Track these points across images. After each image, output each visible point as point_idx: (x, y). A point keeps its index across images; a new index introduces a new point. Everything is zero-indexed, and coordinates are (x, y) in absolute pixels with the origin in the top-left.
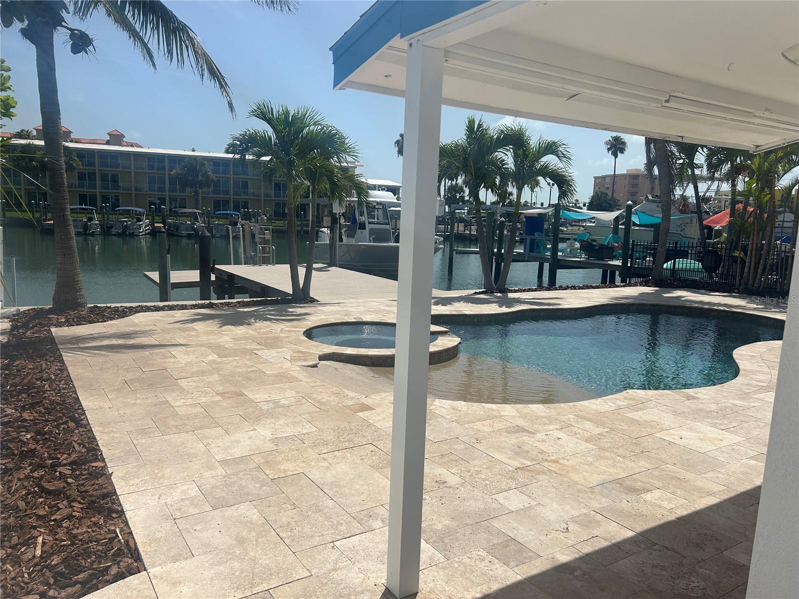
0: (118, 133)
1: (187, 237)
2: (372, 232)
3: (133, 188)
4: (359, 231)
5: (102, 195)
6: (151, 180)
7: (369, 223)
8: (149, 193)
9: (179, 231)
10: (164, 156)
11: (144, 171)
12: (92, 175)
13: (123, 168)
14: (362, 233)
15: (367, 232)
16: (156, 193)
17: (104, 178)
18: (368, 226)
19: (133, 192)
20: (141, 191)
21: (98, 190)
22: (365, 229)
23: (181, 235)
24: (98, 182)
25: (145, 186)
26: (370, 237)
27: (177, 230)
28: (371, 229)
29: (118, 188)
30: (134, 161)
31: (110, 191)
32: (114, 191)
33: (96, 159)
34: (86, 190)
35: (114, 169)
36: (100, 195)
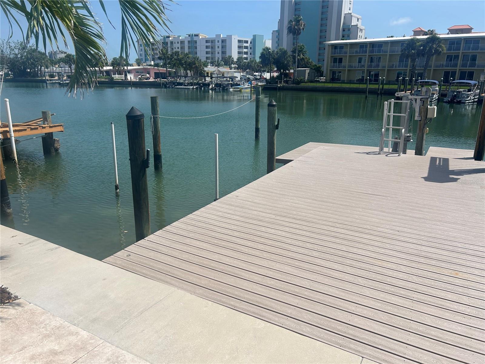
5: (461, 72)
12: (457, 57)
17: (465, 59)
21: (458, 68)
24: (460, 62)
29: (474, 65)
31: (468, 69)
32: (470, 68)
33: (462, 45)
34: (451, 68)
35: (474, 51)
36: (459, 72)
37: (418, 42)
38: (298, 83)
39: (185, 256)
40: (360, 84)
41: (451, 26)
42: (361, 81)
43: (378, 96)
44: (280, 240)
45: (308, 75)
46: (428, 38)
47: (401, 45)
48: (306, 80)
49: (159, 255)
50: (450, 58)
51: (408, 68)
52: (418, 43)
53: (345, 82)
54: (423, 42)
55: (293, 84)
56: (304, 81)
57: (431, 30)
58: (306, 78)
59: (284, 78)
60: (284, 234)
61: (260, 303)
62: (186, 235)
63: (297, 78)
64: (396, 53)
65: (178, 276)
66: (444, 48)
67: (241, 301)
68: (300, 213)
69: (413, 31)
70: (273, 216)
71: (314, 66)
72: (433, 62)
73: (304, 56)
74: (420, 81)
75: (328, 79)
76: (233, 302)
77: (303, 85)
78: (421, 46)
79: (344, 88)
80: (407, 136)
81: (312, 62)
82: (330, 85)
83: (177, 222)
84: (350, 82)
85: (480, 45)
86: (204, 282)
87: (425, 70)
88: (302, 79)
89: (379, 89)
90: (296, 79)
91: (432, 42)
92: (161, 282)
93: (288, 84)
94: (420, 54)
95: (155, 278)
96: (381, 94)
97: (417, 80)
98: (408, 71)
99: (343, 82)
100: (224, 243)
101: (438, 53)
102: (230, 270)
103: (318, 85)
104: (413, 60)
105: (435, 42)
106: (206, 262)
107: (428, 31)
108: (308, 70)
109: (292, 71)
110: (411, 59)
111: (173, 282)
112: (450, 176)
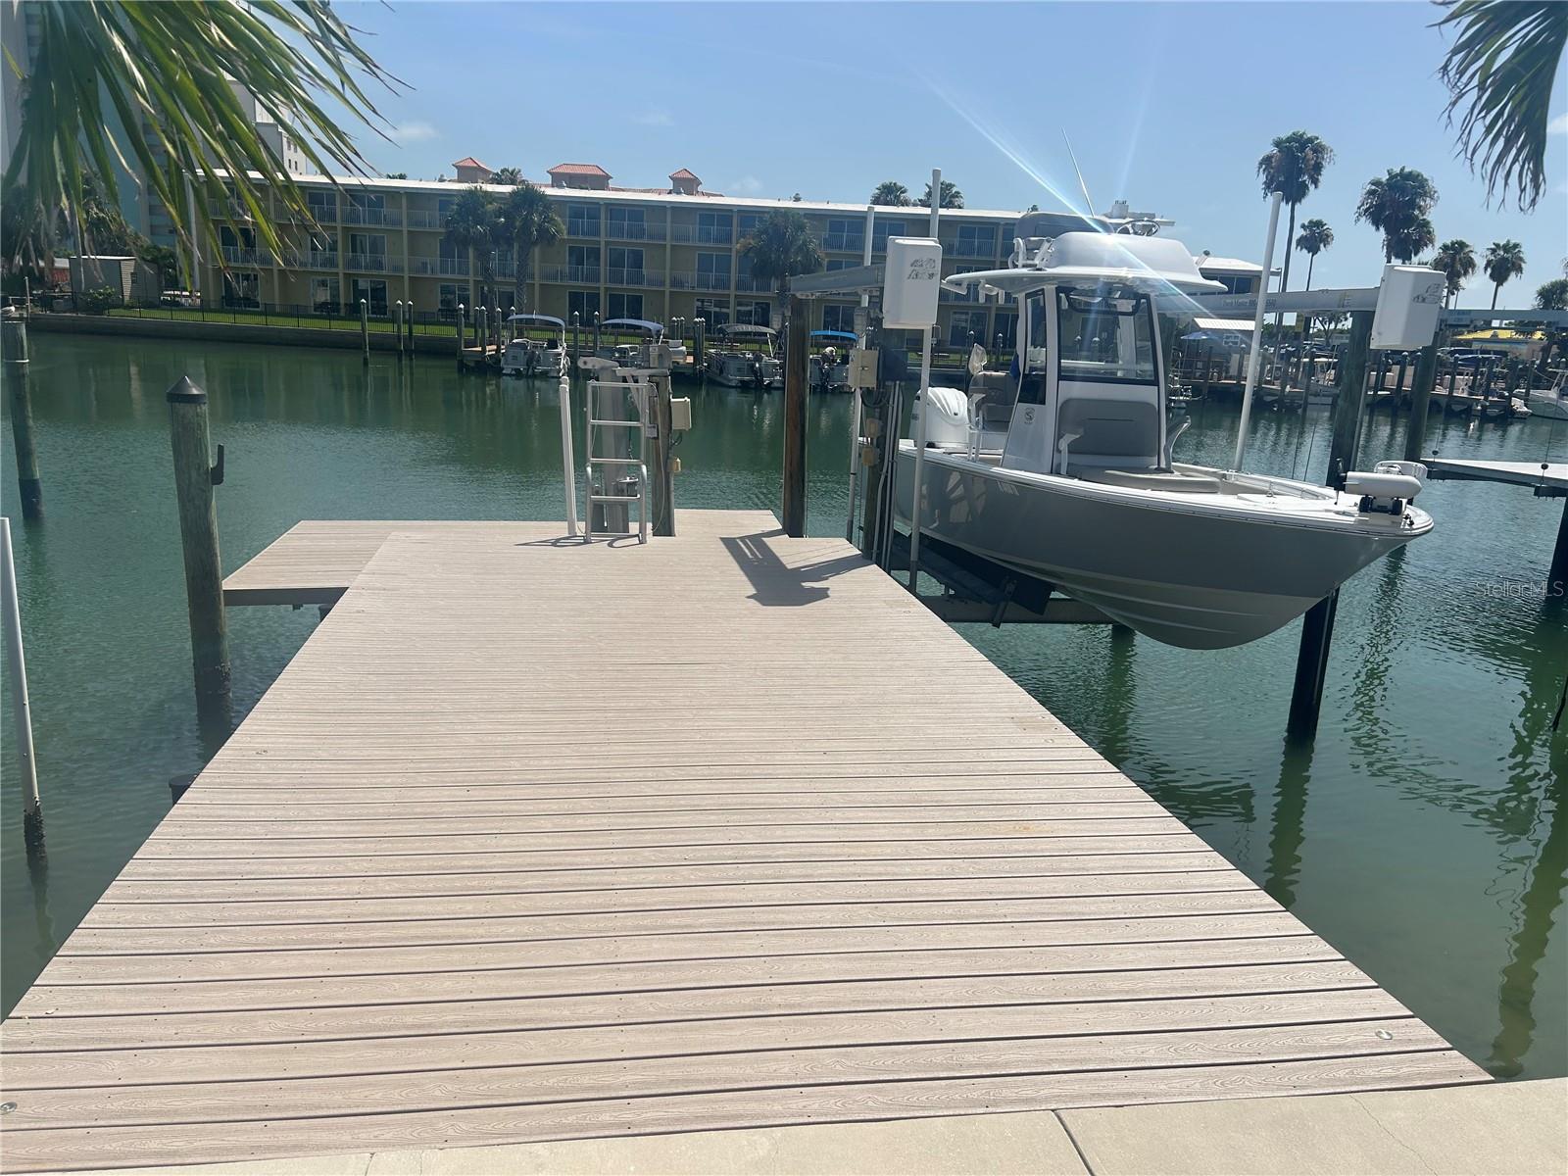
0: (690, 176)
1: (739, 387)
2: (1068, 414)
3: (668, 282)
4: (1020, 409)
5: (610, 295)
6: (705, 263)
7: (1060, 378)
8: (697, 290)
9: (724, 374)
10: (731, 211)
11: (691, 244)
12: (595, 253)
13: (651, 237)
14: (1029, 416)
15: (1048, 412)
16: (711, 291)
17: (616, 261)
18: (1056, 391)
19: (668, 289)
20: (682, 286)
21: (602, 285)
22: (1043, 402)
23: (725, 382)
24: (604, 268)
25: (691, 276)
26: (1059, 436)
27: (721, 372)
28: (1067, 402)
29: (639, 280)
30: (672, 222)
31: (626, 288)
32: (631, 286)
33: (603, 220)
34: (583, 284)
35: (634, 240)
36: (605, 295)
37: (491, 203)
38: (98, 306)
39: (269, 1027)
40: (330, 318)
41: (556, 163)
42: (329, 310)
43: (400, 360)
44: (555, 865)
45: (133, 282)
46: (513, 194)
47: (438, 207)
48: (127, 299)
49: (155, 1060)
50: (577, 255)
51: (471, 278)
52: (490, 206)
53: (278, 310)
54: (504, 204)
55: (75, 309)
56: (121, 303)
57: (510, 170)
58: (127, 292)
59: (31, 289)
60: (548, 841)
61: (687, 1081)
62: (193, 946)
63: (87, 288)
64: (428, 229)
65: (320, 1107)
66: (561, 226)
67: (629, 1100)
68: (532, 763)
69: (456, 167)
70: (461, 793)
71: (147, 250)
72: (537, 262)
73: (102, 210)
74: (515, 317)
75: (212, 298)
76: (608, 1113)
77: (116, 314)
78: (499, 213)
79: (280, 331)
80: (628, 484)
81: (136, 234)
82: (225, 320)
83: (96, 905)
84: (296, 312)
85: (645, 224)
86: (437, 1090)
87: (519, 285)
88: (109, 295)
89: (399, 337)
90: (83, 294)
91: (526, 206)
92: (270, 1156)
93: (52, 311)
94: (500, 237)
95: (228, 1150)
96: (409, 352)
97: (505, 315)
98: (471, 286)
99: (269, 311)
100: (378, 933)
101: (546, 238)
102: (489, 1014)
103: (179, 317)
104: (483, 256)
105: (535, 207)
106: (379, 1019)
107: (502, 171)
108: (128, 266)
109: (62, 263)
110: (476, 249)
111: (324, 1137)
112: (803, 584)
